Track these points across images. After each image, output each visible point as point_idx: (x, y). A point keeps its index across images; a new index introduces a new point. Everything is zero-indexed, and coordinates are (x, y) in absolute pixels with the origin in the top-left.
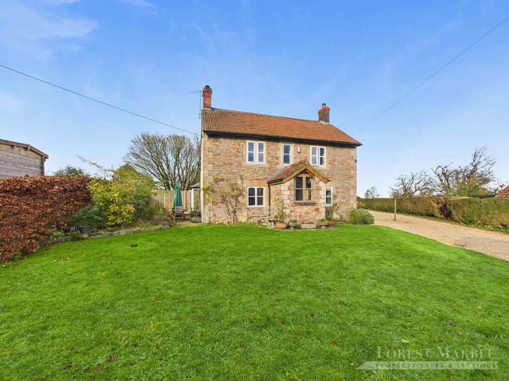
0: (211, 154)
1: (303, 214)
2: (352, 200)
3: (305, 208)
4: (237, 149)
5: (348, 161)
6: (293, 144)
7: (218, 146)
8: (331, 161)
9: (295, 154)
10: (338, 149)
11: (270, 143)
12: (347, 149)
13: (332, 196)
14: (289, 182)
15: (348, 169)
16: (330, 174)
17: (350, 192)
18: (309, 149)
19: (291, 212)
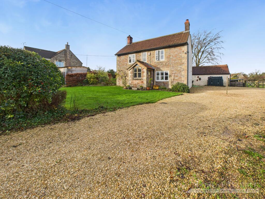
0: (118, 62)
1: (136, 83)
2: (182, 78)
3: (137, 81)
4: (126, 59)
5: (180, 55)
6: (147, 52)
7: (121, 59)
8: (168, 56)
9: (148, 56)
10: (173, 48)
11: (137, 54)
12: (179, 48)
13: (168, 76)
14: (131, 70)
15: (180, 59)
16: (167, 64)
17: (181, 73)
18: (155, 53)
19: (131, 82)
